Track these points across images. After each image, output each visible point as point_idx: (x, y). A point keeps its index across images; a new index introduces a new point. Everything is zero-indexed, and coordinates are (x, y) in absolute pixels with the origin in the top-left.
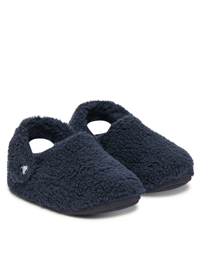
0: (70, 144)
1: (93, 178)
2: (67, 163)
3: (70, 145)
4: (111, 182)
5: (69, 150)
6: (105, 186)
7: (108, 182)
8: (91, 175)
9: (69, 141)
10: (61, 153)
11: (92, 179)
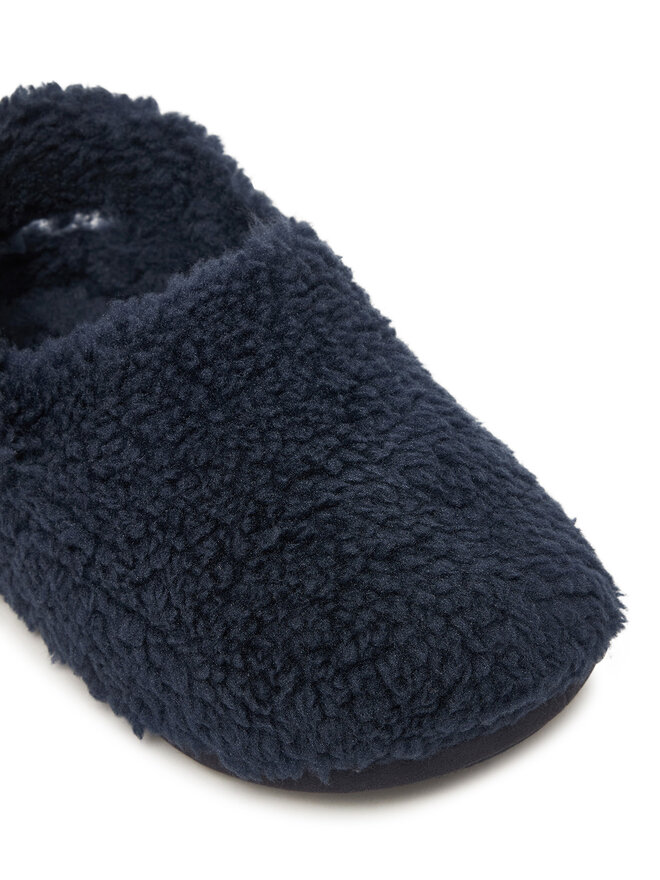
0: (197, 335)
1: (330, 616)
2: (179, 476)
3: (200, 345)
4: (446, 657)
5: (194, 377)
6: (401, 681)
7: (422, 656)
8: (323, 601)
9: (192, 311)
10: (146, 391)
11: (325, 624)
